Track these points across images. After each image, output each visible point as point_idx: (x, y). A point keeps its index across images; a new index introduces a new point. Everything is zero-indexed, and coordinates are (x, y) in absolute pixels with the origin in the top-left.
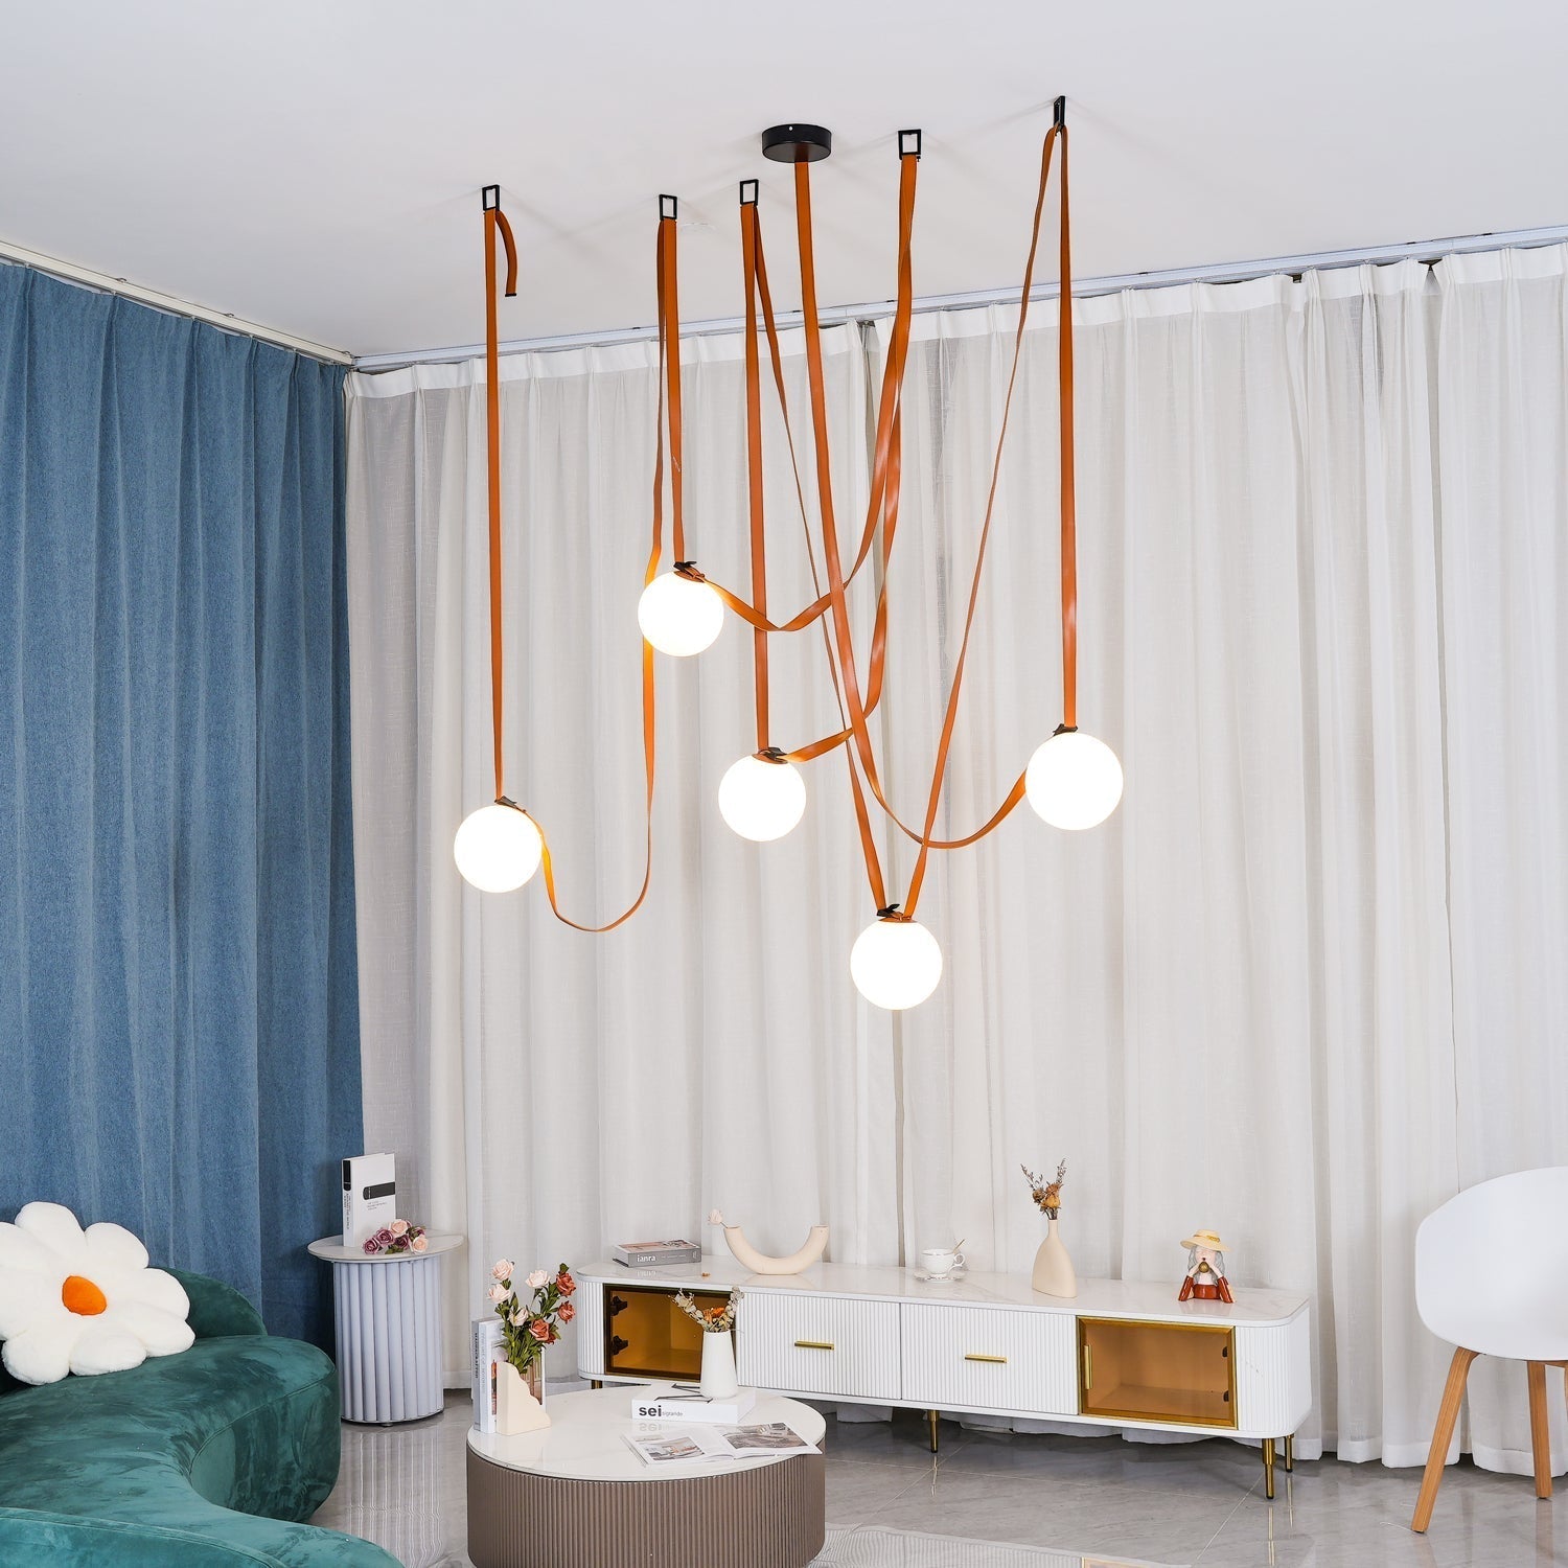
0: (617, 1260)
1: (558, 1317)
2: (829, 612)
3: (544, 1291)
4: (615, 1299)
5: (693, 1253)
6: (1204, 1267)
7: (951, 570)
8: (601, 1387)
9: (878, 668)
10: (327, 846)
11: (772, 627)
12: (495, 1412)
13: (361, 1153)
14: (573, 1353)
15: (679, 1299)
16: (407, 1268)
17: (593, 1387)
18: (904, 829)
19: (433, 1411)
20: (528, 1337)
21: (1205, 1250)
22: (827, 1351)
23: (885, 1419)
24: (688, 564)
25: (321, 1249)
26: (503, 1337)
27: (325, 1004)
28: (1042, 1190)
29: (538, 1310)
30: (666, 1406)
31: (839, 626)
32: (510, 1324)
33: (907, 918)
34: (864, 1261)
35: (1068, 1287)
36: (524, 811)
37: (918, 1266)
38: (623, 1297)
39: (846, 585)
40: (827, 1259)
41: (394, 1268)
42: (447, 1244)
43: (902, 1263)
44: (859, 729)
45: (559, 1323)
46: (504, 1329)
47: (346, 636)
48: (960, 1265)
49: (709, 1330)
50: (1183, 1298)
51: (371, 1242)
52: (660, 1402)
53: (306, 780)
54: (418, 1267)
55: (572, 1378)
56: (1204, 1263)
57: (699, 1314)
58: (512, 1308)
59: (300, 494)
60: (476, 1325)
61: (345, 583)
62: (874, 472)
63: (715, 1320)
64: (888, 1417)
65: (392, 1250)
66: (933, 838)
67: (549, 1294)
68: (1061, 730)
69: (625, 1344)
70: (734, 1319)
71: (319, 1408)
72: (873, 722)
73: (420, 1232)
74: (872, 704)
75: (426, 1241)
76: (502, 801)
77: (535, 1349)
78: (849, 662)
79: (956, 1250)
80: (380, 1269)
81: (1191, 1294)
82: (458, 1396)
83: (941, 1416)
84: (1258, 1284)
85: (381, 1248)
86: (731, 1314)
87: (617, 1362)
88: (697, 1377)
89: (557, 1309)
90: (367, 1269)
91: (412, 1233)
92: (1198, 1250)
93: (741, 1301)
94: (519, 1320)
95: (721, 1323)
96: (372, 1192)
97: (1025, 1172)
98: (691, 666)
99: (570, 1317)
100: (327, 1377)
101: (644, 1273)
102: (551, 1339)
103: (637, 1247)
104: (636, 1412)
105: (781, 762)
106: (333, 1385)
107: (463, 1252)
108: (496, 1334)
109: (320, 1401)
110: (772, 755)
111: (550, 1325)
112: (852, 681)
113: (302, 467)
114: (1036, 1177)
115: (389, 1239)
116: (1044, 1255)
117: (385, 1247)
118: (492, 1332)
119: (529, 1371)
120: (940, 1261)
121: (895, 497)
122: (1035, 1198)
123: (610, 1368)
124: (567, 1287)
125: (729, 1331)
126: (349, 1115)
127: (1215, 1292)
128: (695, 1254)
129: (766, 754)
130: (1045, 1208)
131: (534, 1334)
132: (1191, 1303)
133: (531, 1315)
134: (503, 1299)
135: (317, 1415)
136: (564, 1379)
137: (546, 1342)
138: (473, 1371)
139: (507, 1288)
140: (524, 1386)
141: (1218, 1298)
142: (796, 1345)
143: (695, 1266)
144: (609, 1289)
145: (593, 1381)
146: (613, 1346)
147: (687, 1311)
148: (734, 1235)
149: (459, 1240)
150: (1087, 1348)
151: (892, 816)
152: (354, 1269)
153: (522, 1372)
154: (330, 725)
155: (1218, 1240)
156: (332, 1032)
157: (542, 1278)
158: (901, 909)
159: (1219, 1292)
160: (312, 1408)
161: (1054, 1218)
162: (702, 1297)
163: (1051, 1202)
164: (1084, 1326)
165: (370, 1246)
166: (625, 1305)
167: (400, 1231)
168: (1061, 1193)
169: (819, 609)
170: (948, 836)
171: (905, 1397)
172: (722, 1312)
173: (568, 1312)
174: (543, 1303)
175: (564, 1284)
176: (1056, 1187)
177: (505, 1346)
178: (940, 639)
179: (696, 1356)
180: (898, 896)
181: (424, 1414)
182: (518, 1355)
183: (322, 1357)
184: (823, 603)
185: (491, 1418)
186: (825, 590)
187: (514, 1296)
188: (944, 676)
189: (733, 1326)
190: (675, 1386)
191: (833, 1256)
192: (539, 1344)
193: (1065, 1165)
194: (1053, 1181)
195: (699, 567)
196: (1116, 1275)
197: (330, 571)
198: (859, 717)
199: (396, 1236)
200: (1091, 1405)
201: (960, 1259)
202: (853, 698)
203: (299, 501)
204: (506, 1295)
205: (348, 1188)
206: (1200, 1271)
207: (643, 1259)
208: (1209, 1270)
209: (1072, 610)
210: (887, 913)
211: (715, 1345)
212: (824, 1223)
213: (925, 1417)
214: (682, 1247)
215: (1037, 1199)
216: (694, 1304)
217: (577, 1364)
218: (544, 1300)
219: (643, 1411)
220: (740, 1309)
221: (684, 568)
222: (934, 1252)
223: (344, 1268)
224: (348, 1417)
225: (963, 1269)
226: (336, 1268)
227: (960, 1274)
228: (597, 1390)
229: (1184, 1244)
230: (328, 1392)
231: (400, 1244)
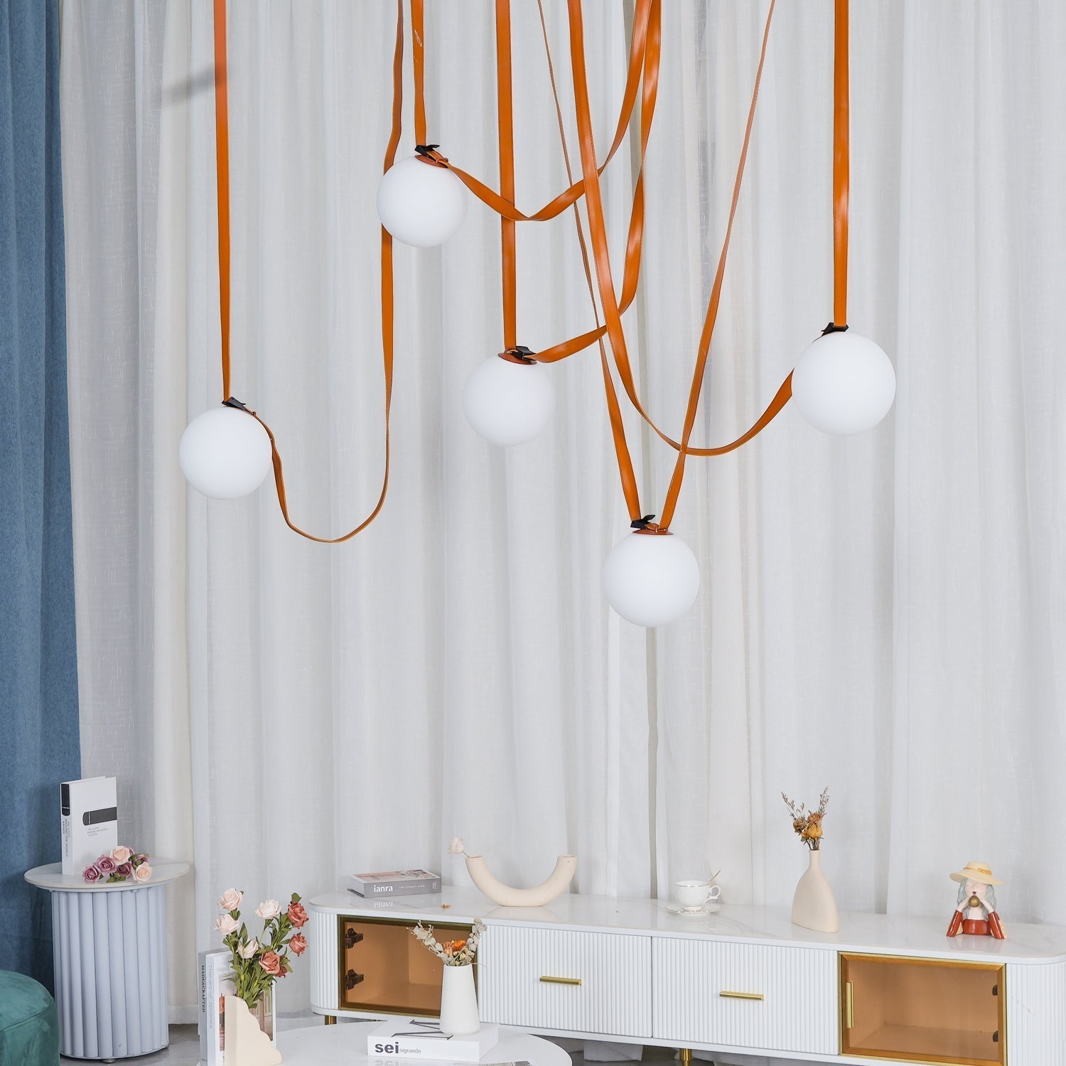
0: (352, 891)
1: (289, 949)
2: (582, 201)
3: (275, 921)
4: (349, 932)
5: (433, 884)
6: (974, 902)
7: (714, 155)
8: (335, 1023)
9: (634, 262)
10: (40, 450)
11: (521, 217)
12: (223, 1048)
13: (78, 777)
14: (306, 987)
15: (418, 932)
16: (129, 897)
17: (327, 1023)
18: (659, 432)
19: (157, 1048)
20: (258, 971)
21: (975, 884)
22: (575, 986)
23: (634, 1058)
24: (431, 148)
25: (37, 877)
26: (232, 970)
27: (38, 618)
28: (803, 819)
29: (268, 942)
30: (404, 1042)
31: (593, 214)
32: (239, 956)
33: (663, 530)
34: (613, 892)
35: (830, 922)
36: (254, 414)
37: (672, 898)
38: (358, 929)
39: (600, 171)
40: (574, 890)
41: (115, 898)
42: (172, 873)
43: (654, 895)
44: (612, 327)
45: (291, 956)
46: (233, 962)
47: (61, 224)
48: (716, 897)
49: (449, 964)
50: (951, 933)
51: (91, 870)
52: (397, 1039)
53: (17, 379)
54: (141, 897)
55: (304, 1013)
56: (974, 897)
57: (439, 947)
58: (241, 939)
59: (9, 68)
60: (202, 957)
61: (59, 167)
62: (632, 48)
63: (455, 953)
64: (637, 1056)
65: (114, 878)
66: (690, 445)
67: (280, 924)
68: (831, 329)
69: (361, 978)
70: (476, 953)
71: (37, 1043)
72: (628, 320)
73: (143, 860)
74: (627, 300)
75: (150, 869)
76: (230, 403)
77: (265, 983)
78: (603, 255)
79: (711, 882)
80: (101, 899)
81: (960, 929)
82: (184, 1031)
83: (694, 1055)
84: (1031, 918)
85: (102, 876)
86: (473, 947)
87: (352, 996)
88: (437, 1013)
89: (288, 941)
90: (87, 899)
91: (135, 861)
92: (969, 884)
93: (483, 934)
94: (248, 952)
95: (463, 956)
96: (92, 818)
97: (786, 800)
98: (433, 256)
99: (302, 949)
100: (45, 1011)
101: (380, 904)
102: (283, 971)
103: (373, 876)
104: (372, 1050)
105: (528, 362)
106: (52, 1019)
107: (189, 881)
108: (224, 966)
109: (38, 1036)
110: (520, 355)
111: (282, 958)
112: (606, 276)
113: (12, 39)
114: (798, 806)
115: (111, 866)
116: (805, 886)
117: (106, 875)
118: (219, 965)
119: (259, 1006)
120: (694, 893)
121: (654, 75)
122: (795, 827)
123: (344, 1003)
124: (299, 918)
125: (471, 965)
126: (65, 736)
127: (985, 928)
128: (434, 884)
129: (513, 354)
130: (806, 838)
131: (264, 966)
132: (960, 938)
133: (261, 946)
134: (232, 929)
135: (34, 1050)
136: (296, 1015)
137: (276, 975)
138: (200, 1006)
139: (236, 919)
140: (254, 1021)
141: (989, 934)
142: (541, 980)
143: (434, 897)
144: (343, 920)
145: (327, 1017)
146: (348, 980)
147: (427, 943)
148: (477, 865)
149: (184, 869)
150: (849, 985)
151: (648, 421)
152: (74, 898)
153: (252, 1007)
154: (42, 320)
155: (989, 873)
156: (46, 648)
157: (271, 909)
158: (657, 521)
159: (989, 928)
160: (29, 1043)
161: (816, 848)
162: (442, 929)
163: (813, 832)
164: (845, 962)
165: (91, 875)
166: (360, 938)
167: (122, 858)
168: (824, 822)
169: (571, 198)
170: (707, 443)
171: (656, 1036)
172: (464, 945)
173: (301, 944)
174: (274, 935)
175: (296, 914)
176: (819, 816)
177: (234, 979)
178: (702, 231)
179: (435, 991)
180: (653, 506)
181: (148, 1050)
182: (248, 988)
183: (40, 990)
184: (576, 190)
185: (219, 1054)
186: (578, 177)
187: (244, 927)
188: (705, 270)
189: (474, 960)
190: (413, 1022)
191: (582, 886)
192: (269, 977)
193: (827, 793)
194: (815, 810)
195: (443, 151)
196: (881, 909)
197: (42, 154)
198: (614, 313)
199: (118, 864)
200: (852, 1044)
201: (715, 891)
202: (608, 294)
203: (9, 77)
204: (234, 926)
205: (67, 812)
206: (970, 905)
207: (380, 889)
208: (980, 905)
209: (844, 199)
210: (642, 525)
211: (456, 979)
212: (572, 851)
213: (677, 1057)
214: (421, 877)
215: (798, 828)
216: (434, 936)
217: (309, 999)
218: (275, 931)
219: (379, 1048)
220: (482, 943)
221: (426, 152)
222: (689, 884)
223: (63, 897)
224: (68, 1053)
225: (718, 901)
226: (55, 897)
227: (716, 907)
228: (331, 1026)
229: (954, 877)
230: (46, 1027)
231: (122, 872)
